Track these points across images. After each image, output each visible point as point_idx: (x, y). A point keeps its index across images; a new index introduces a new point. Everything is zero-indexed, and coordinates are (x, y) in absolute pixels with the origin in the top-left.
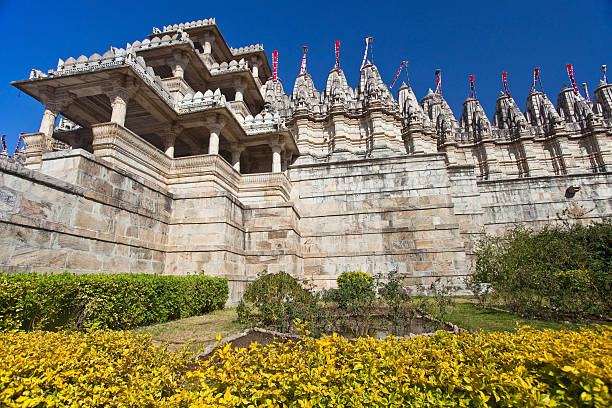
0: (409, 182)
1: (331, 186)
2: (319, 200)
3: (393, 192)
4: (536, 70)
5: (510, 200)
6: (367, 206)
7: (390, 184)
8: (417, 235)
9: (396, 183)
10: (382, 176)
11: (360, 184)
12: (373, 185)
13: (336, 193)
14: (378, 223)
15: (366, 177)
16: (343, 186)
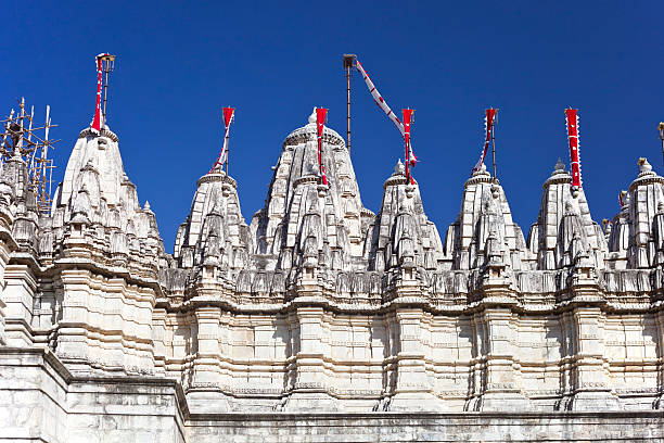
4: (490, 115)
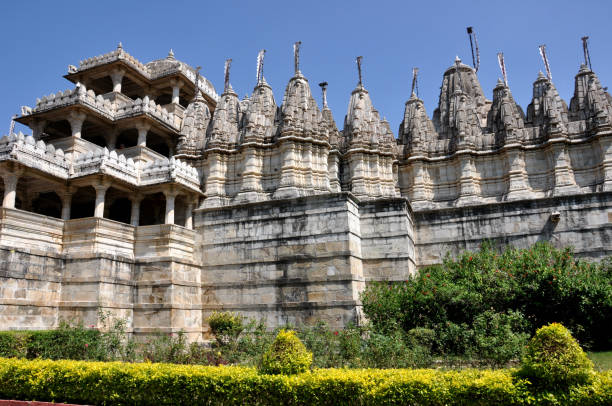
0: (308, 228)
1: (231, 233)
2: (220, 248)
3: (290, 239)
5: (478, 232)
6: (264, 254)
7: (289, 230)
8: (309, 288)
9: (294, 229)
10: (282, 220)
11: (260, 230)
12: (271, 230)
13: (236, 240)
14: (273, 273)
15: (265, 222)
16: (242, 233)
